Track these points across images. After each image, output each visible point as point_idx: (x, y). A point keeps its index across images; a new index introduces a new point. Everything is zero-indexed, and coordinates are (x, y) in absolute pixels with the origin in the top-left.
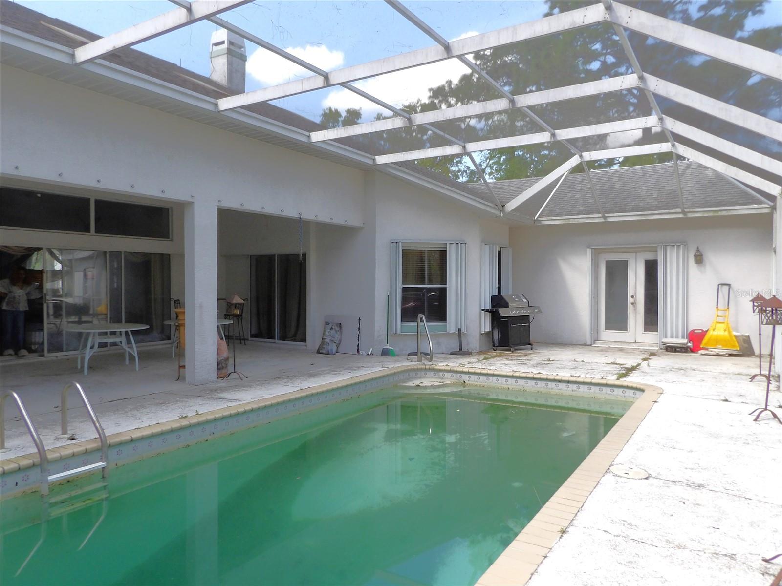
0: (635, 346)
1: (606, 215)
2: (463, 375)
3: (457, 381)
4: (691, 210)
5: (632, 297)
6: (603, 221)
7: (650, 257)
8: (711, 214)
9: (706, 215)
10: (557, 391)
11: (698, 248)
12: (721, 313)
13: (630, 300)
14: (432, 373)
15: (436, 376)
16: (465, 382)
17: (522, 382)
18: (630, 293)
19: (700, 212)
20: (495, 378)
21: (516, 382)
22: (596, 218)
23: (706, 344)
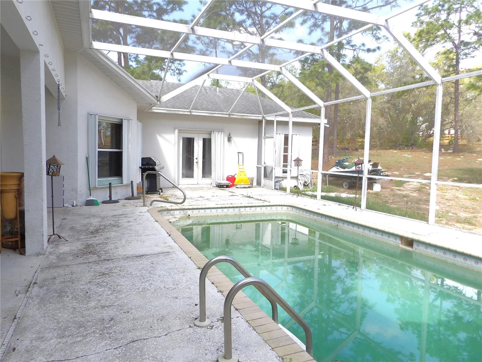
0: (197, 186)
1: (192, 111)
2: (188, 211)
3: (184, 215)
4: (232, 114)
5: (196, 159)
6: (190, 114)
7: (206, 136)
8: (240, 117)
9: (238, 117)
10: (245, 213)
11: (230, 133)
12: (241, 167)
13: (195, 161)
14: (166, 212)
15: (168, 214)
16: (189, 215)
17: (225, 210)
18: (195, 156)
19: (237, 115)
20: (209, 210)
21: (222, 211)
22: (186, 112)
23: (237, 183)
